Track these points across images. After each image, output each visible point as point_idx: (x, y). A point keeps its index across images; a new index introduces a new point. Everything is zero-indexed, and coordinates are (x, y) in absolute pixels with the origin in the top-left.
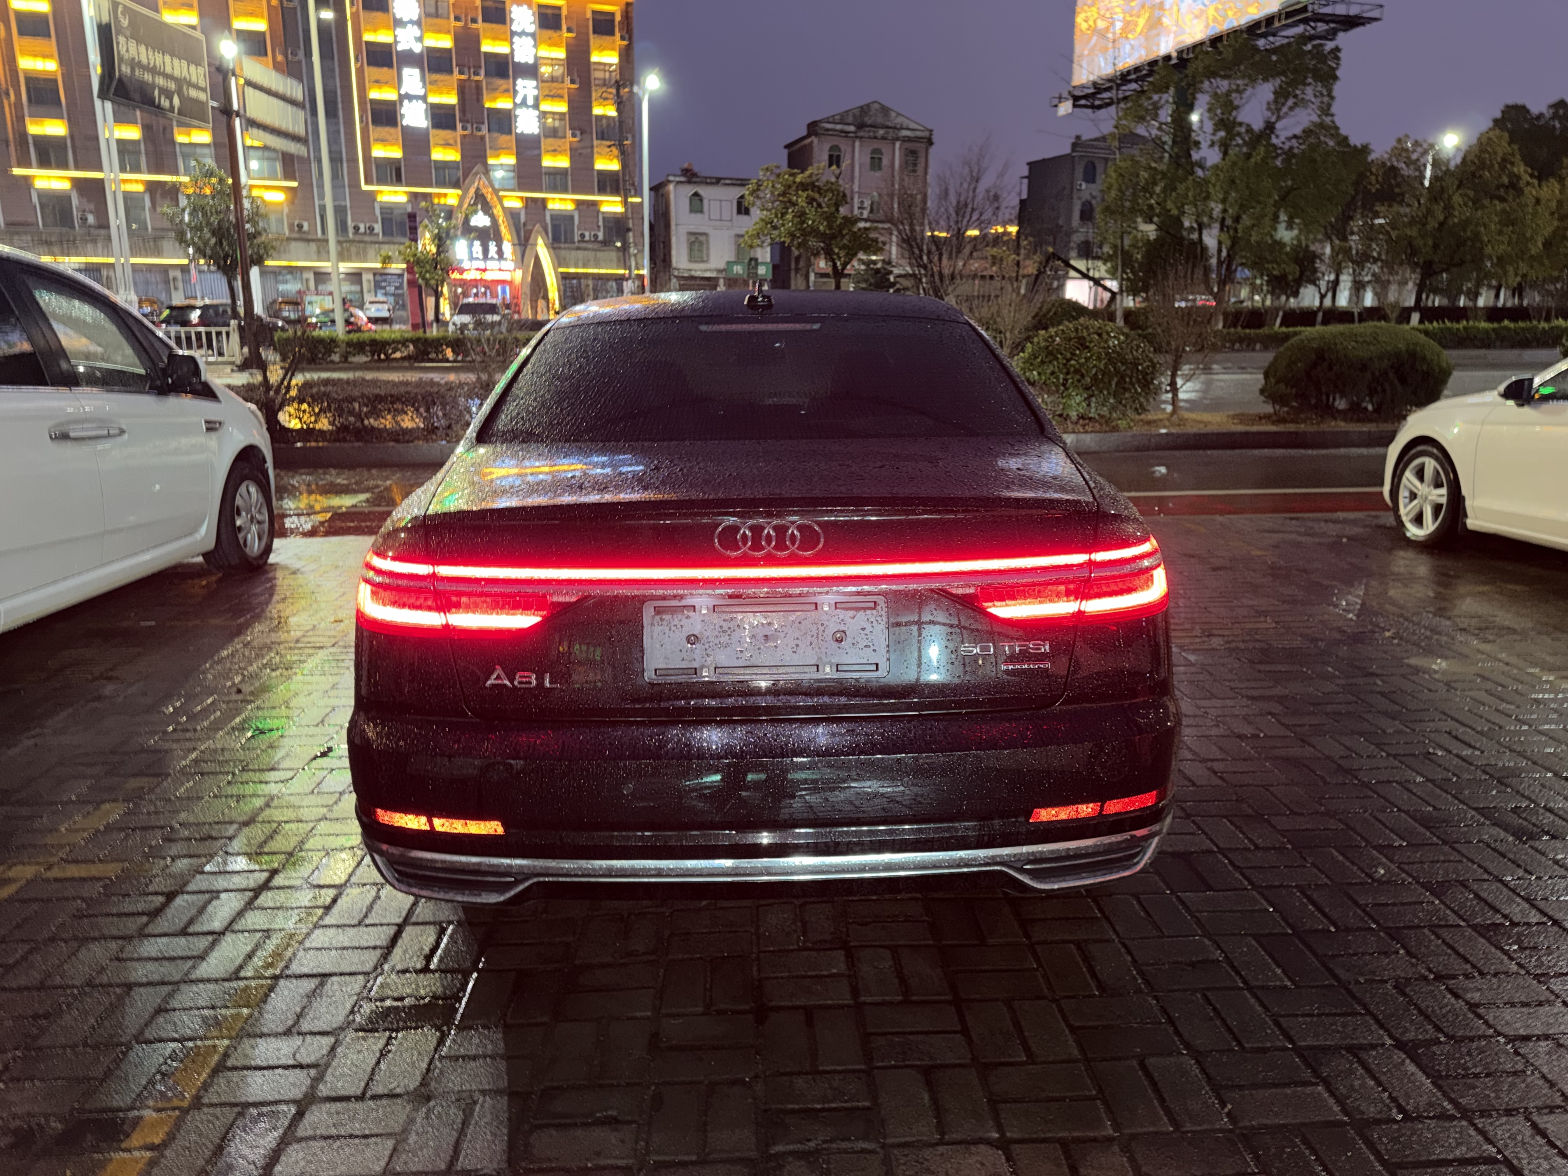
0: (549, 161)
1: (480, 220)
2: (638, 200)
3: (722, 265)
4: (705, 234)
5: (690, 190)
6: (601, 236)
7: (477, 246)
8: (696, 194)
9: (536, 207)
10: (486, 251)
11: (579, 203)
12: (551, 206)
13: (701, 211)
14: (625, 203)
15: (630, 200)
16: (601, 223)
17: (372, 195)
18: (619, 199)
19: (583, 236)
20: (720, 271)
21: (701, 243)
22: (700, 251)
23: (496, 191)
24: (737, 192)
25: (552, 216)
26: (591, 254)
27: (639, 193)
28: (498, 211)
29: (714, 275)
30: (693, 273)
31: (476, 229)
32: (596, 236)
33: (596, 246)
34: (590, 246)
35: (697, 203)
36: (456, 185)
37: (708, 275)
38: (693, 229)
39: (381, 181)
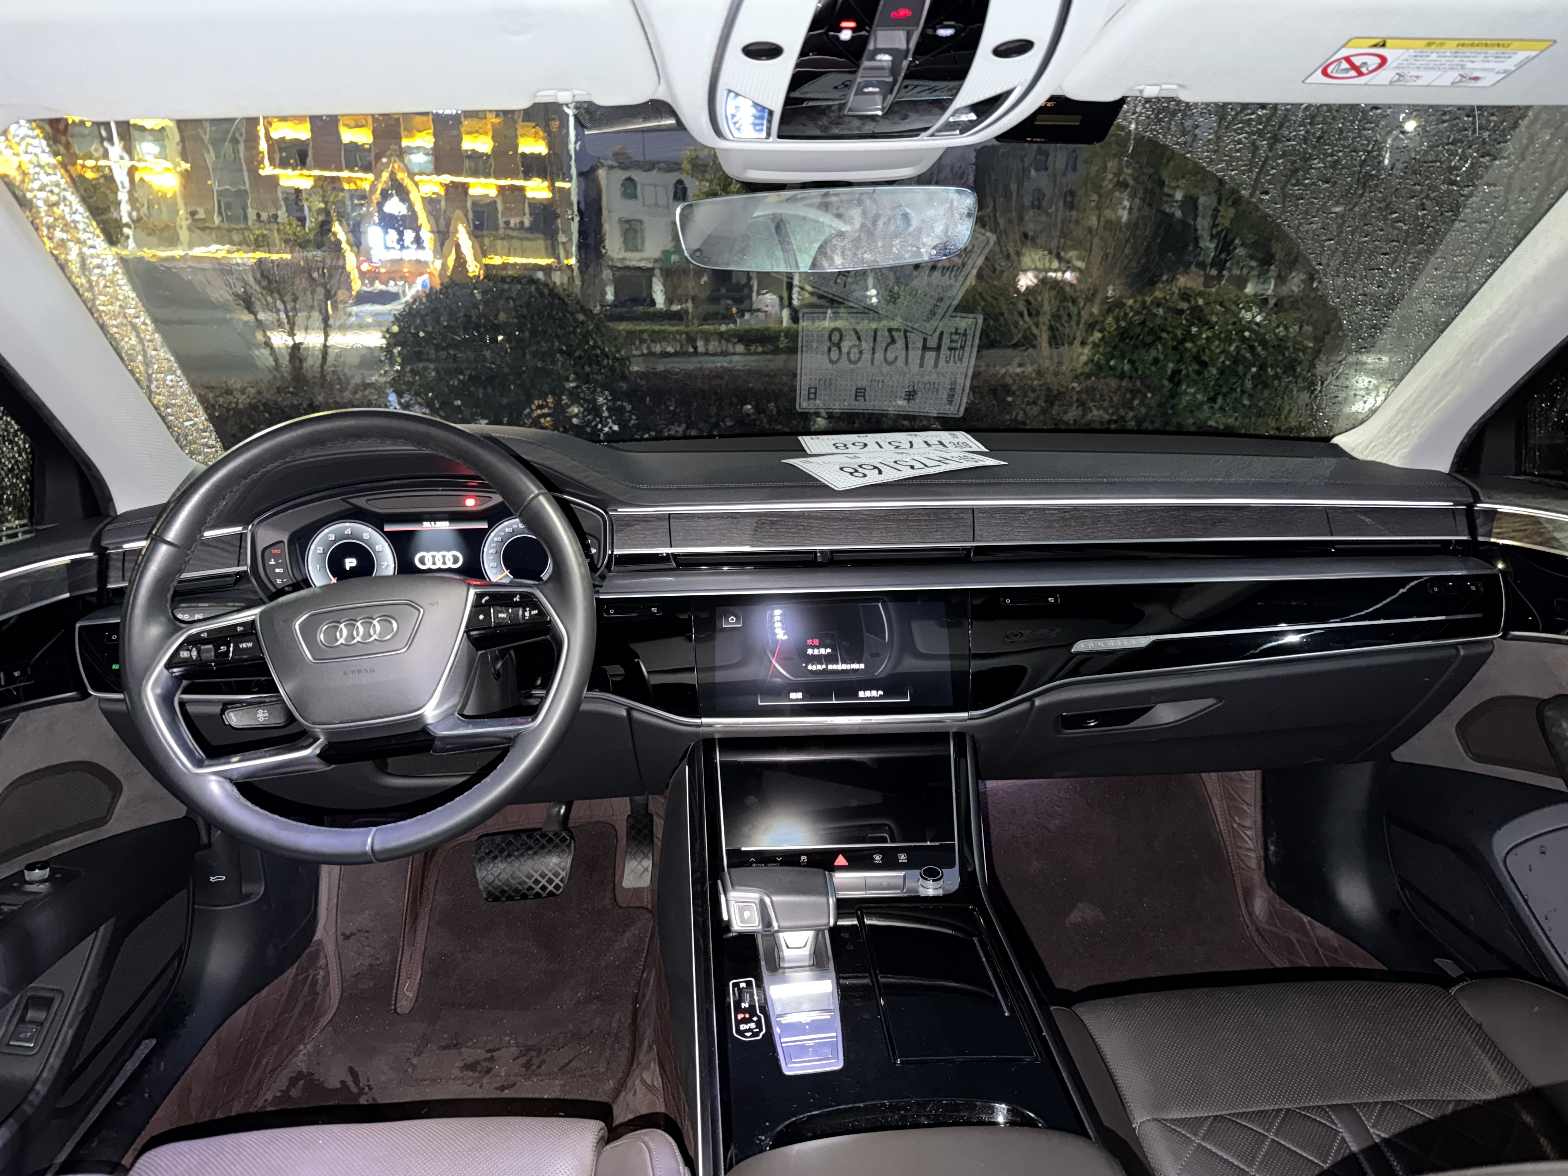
0: (469, 143)
1: (395, 206)
2: (566, 185)
3: (657, 254)
4: (641, 222)
5: (622, 175)
6: (527, 223)
7: (393, 234)
8: (629, 179)
9: (458, 191)
10: (401, 240)
11: (501, 189)
12: (472, 191)
13: (634, 196)
14: (552, 188)
15: (558, 184)
16: (527, 210)
17: (274, 180)
18: (546, 184)
19: (507, 223)
20: (656, 261)
21: (636, 231)
22: (635, 239)
23: (411, 175)
24: (674, 177)
25: (474, 204)
26: (516, 243)
27: (567, 177)
28: (415, 197)
29: (650, 265)
30: (628, 263)
31: (392, 217)
32: (522, 223)
33: (522, 234)
34: (515, 234)
35: (630, 189)
36: (367, 168)
37: (642, 264)
38: (627, 215)
39: (284, 164)
